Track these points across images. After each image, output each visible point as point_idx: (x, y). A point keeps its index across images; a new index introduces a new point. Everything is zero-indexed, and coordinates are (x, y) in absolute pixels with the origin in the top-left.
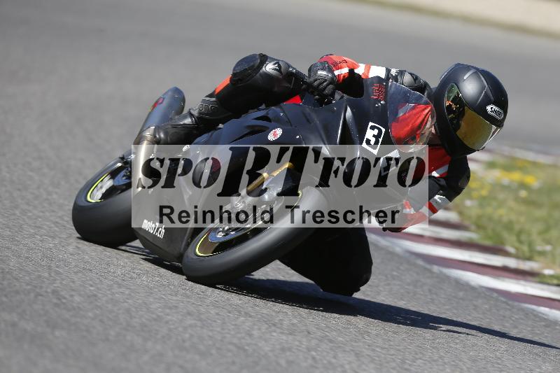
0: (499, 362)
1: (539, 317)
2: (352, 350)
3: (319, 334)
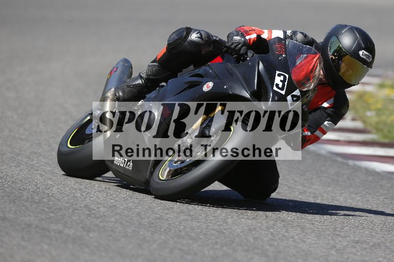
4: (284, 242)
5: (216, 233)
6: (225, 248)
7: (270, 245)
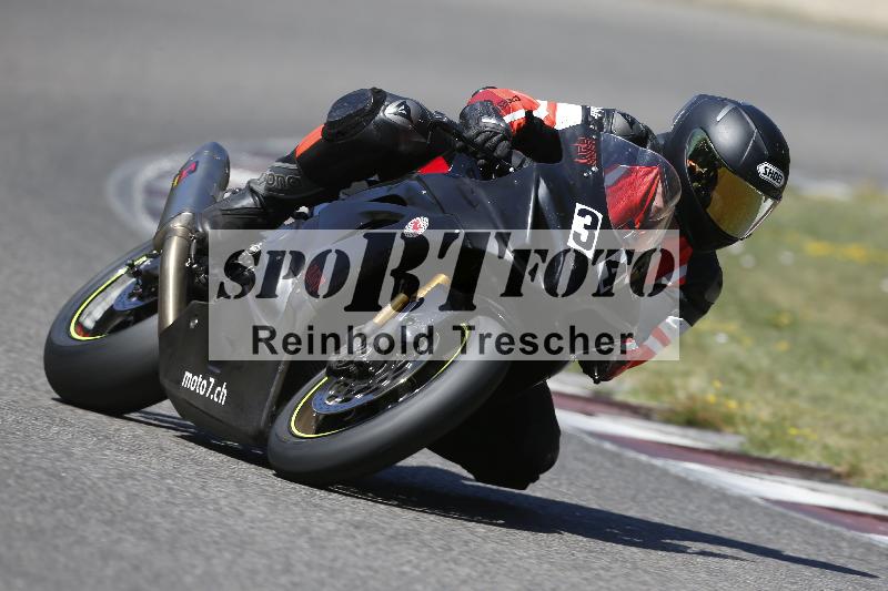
4: (195, 509)
5: (45, 477)
6: (61, 512)
7: (163, 516)
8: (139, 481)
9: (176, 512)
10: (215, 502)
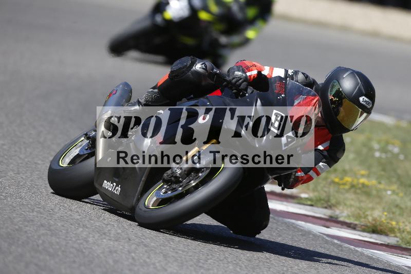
0: (268, 261)
1: (298, 229)
2: (162, 253)
3: (137, 240)
8: (119, 254)
9: (136, 269)
10: (154, 264)
